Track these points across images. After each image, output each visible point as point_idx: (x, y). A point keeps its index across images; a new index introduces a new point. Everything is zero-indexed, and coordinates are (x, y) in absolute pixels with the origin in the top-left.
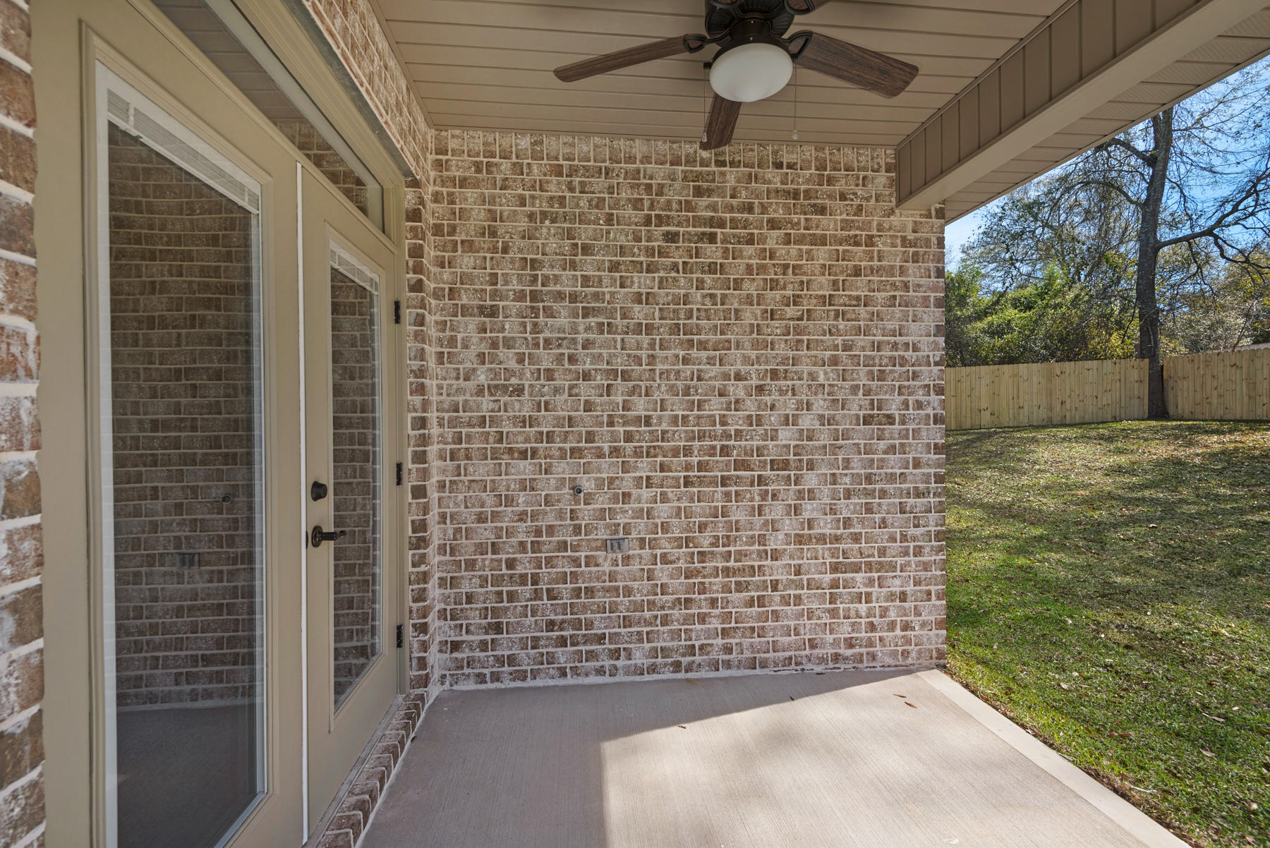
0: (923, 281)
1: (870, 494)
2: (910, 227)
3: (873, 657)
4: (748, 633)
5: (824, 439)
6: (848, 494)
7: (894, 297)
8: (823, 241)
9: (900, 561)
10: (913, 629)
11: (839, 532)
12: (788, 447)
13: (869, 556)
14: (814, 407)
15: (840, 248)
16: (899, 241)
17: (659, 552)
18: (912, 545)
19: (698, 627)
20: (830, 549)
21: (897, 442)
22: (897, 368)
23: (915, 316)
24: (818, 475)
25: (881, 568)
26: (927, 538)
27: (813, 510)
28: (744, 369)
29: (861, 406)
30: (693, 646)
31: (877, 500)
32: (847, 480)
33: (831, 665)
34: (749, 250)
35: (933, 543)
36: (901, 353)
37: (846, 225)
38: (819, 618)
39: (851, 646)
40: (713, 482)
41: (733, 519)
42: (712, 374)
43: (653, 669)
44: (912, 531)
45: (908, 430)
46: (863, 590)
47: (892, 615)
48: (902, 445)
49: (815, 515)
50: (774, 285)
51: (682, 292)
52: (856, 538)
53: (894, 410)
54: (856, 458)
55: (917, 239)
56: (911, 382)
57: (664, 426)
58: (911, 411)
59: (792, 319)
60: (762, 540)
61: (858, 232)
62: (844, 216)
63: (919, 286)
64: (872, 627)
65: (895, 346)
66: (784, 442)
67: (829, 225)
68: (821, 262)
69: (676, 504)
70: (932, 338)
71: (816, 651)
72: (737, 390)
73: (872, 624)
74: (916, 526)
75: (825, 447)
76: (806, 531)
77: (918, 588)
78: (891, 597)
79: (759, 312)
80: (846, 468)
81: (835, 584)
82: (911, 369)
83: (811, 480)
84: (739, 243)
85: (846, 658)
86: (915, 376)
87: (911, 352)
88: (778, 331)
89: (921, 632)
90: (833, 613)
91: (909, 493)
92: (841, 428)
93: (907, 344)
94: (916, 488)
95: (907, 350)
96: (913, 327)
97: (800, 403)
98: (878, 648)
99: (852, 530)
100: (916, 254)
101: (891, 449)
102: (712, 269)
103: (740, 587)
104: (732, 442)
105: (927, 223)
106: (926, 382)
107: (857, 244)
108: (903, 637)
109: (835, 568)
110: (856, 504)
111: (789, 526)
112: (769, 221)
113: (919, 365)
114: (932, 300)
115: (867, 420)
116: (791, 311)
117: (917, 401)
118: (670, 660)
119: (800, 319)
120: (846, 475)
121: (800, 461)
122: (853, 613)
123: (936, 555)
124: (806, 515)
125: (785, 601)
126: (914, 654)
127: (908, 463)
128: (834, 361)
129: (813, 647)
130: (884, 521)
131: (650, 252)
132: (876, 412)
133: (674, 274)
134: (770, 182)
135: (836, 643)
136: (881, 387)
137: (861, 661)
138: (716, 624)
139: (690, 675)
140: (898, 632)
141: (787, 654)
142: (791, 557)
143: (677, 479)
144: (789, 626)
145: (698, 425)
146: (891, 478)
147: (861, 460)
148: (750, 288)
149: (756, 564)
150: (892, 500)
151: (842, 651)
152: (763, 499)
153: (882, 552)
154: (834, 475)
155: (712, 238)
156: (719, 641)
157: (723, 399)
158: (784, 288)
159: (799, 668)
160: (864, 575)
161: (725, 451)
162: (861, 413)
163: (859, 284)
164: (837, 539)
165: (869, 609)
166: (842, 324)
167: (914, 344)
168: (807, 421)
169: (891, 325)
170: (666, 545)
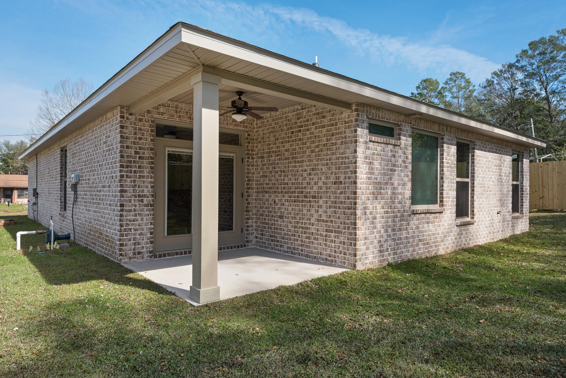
0: (350, 135)
1: (335, 207)
2: (347, 116)
3: (336, 262)
4: (306, 247)
5: (324, 189)
6: (330, 207)
7: (342, 141)
8: (323, 127)
9: (344, 231)
10: (347, 255)
11: (328, 219)
12: (315, 191)
13: (335, 228)
14: (322, 179)
15: (329, 128)
16: (344, 123)
17: (289, 220)
18: (347, 226)
19: (296, 242)
20: (325, 224)
21: (343, 190)
22: (343, 165)
23: (348, 147)
24: (323, 201)
25: (338, 232)
26: (351, 224)
27: (321, 211)
28: (306, 168)
29: (333, 179)
30: (295, 248)
31: (337, 210)
32: (330, 202)
33: (325, 261)
34: (308, 133)
35: (353, 226)
36: (344, 160)
37: (330, 120)
38: (322, 246)
39: (330, 257)
40: (300, 202)
41: (304, 212)
42: (300, 170)
43: (288, 252)
44: (347, 221)
45: (346, 186)
46: (334, 239)
47: (341, 249)
48: (344, 191)
49: (322, 213)
50: (314, 142)
51: (294, 147)
52: (332, 222)
53: (342, 179)
54: (332, 195)
55: (349, 121)
56: (347, 170)
57: (290, 185)
58: (347, 180)
59: (317, 152)
60: (310, 219)
61: (333, 122)
62: (329, 118)
63: (349, 136)
64: (335, 252)
65: (342, 158)
66: (315, 190)
67: (326, 121)
68: (324, 133)
69: (292, 207)
70: (353, 154)
71: (321, 256)
72: (305, 174)
73: (335, 250)
74: (348, 220)
75: (324, 192)
76: (320, 218)
77: (348, 241)
78: (341, 243)
79: (310, 151)
80: (329, 199)
81: (326, 236)
82: (347, 165)
83: (321, 202)
84: (306, 131)
85: (329, 260)
86: (348, 167)
87: (347, 160)
88: (314, 156)
89: (349, 257)
90: (326, 245)
91: (346, 208)
92: (328, 186)
93: (346, 157)
94: (348, 206)
95: (346, 159)
96: (348, 151)
97: (318, 178)
98: (337, 259)
99: (330, 219)
100: (349, 126)
101: (341, 193)
102: (300, 140)
103: (305, 233)
104: (304, 190)
105: (352, 114)
106: (351, 170)
107: (333, 126)
108: (344, 257)
109: (327, 231)
110: (332, 211)
111: (316, 216)
112: (313, 123)
113: (349, 164)
114: (353, 141)
115: (335, 183)
116: (317, 150)
117: (349, 176)
118: (291, 250)
119: (319, 152)
120: (329, 201)
121: (319, 196)
122: (330, 246)
123: (354, 230)
124: (320, 213)
125: (315, 239)
126: (347, 264)
127: (346, 197)
128: (327, 164)
129: (321, 254)
130: (339, 217)
131: (288, 137)
132: (337, 180)
133: (293, 143)
134: (313, 111)
135: (326, 255)
136: (339, 172)
137: (333, 262)
138: (299, 242)
139: (294, 256)
140: (342, 255)
141: (315, 255)
142: (316, 226)
143: (293, 200)
144: (315, 247)
145: (297, 185)
146: (341, 203)
147: (333, 196)
148: (308, 144)
149: (308, 226)
150: (341, 210)
151: (328, 258)
152: (310, 207)
153: (339, 227)
154: (326, 201)
155: (300, 131)
156: (300, 248)
157: (302, 177)
158: (315, 143)
159: (317, 260)
160: (334, 234)
161: (302, 192)
162: (334, 181)
163: (333, 139)
164: (327, 221)
165: (335, 245)
166: (329, 152)
167: (348, 157)
168: (320, 184)
169: (341, 151)
170: (290, 218)
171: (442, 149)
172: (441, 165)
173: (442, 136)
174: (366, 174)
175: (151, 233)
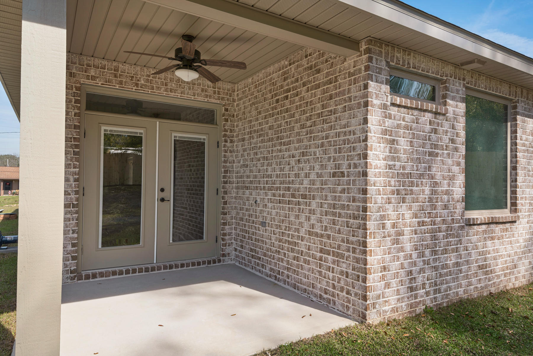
0: (358, 94)
1: (334, 214)
2: (352, 64)
3: (334, 303)
4: (294, 272)
5: (318, 185)
6: (326, 214)
7: (345, 106)
8: (318, 86)
9: (347, 254)
10: (351, 295)
11: (323, 232)
12: (306, 188)
13: (333, 248)
14: (315, 168)
15: (325, 87)
16: (347, 75)
17: (273, 229)
18: (351, 246)
19: (281, 263)
20: (319, 240)
21: (346, 187)
22: (346, 145)
23: (354, 115)
24: (316, 203)
25: (338, 255)
26: (358, 244)
27: (314, 220)
28: (294, 152)
29: (331, 167)
30: (279, 271)
31: (337, 218)
32: (326, 206)
33: (319, 299)
34: (297, 98)
35: (361, 248)
36: (348, 137)
37: (328, 74)
38: (315, 274)
39: (326, 293)
40: (285, 203)
41: (291, 219)
42: (286, 156)
43: (270, 276)
44: (351, 238)
45: (350, 180)
46: (332, 265)
47: (342, 283)
48: (348, 188)
49: (315, 222)
50: (304, 112)
51: (280, 122)
52: (329, 237)
53: (344, 169)
54: (329, 194)
55: (355, 71)
56: (352, 153)
57: (274, 179)
58: (352, 169)
59: (309, 127)
60: (298, 230)
61: (331, 77)
62: (326, 71)
63: (356, 97)
64: (334, 287)
65: (345, 134)
66: (306, 186)
67: (321, 78)
68: (319, 96)
69: (276, 210)
70: (362, 126)
71: (314, 290)
72: (293, 161)
73: (333, 284)
74: (353, 236)
75: (318, 188)
76: (311, 230)
77: (353, 272)
78: (342, 273)
79: (299, 126)
80: (326, 200)
81: (321, 259)
82: (352, 145)
83: (314, 205)
84: (294, 97)
85: (324, 299)
86: (354, 149)
87: (352, 136)
88: (304, 134)
89: (355, 299)
90: (320, 272)
91: (350, 216)
92: (324, 179)
93: (350, 132)
94: (354, 214)
95: (350, 135)
96: (353, 121)
97: (311, 167)
98: (336, 299)
99: (327, 233)
100: (355, 79)
101: (343, 191)
102: (287, 111)
103: (293, 250)
104: (291, 186)
105: (360, 59)
106: (359, 153)
107: (331, 83)
108: (347, 298)
109: (321, 251)
110: (329, 219)
111: (307, 226)
112: (303, 83)
113: (356, 143)
114: (362, 103)
115: (334, 175)
116: (309, 123)
117: (354, 163)
118: (274, 274)
119: (311, 126)
120: (326, 203)
121: (310, 195)
122: (327, 276)
123: (362, 255)
124: (312, 222)
125: (305, 261)
126: (351, 310)
127: (350, 199)
128: (322, 145)
129: (313, 287)
130: (339, 230)
131: (273, 109)
132: (337, 170)
133: (278, 116)
134: (303, 66)
135: (321, 289)
136: (339, 156)
137: (330, 303)
138: (285, 264)
139: (279, 283)
140: (344, 294)
141: (305, 287)
142: (307, 241)
143: (277, 200)
144: (306, 274)
145: (282, 178)
146: (343, 207)
147: (331, 196)
148: (297, 116)
149: (297, 241)
150: (343, 219)
151: (323, 294)
152: (299, 212)
153: (339, 247)
154: (321, 203)
155: (287, 97)
156: (286, 272)
157: (289, 166)
158: (307, 113)
159: (309, 295)
160: (331, 257)
161: (289, 189)
162: (332, 171)
163: (332, 104)
164: (322, 236)
165: (334, 276)
166: (326, 126)
167: (353, 131)
168: (313, 176)
169: (343, 122)
170: (274, 227)
171: (514, 123)
172: (513, 147)
173: (514, 103)
174: (385, 159)
175: (74, 245)
